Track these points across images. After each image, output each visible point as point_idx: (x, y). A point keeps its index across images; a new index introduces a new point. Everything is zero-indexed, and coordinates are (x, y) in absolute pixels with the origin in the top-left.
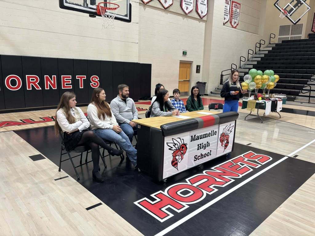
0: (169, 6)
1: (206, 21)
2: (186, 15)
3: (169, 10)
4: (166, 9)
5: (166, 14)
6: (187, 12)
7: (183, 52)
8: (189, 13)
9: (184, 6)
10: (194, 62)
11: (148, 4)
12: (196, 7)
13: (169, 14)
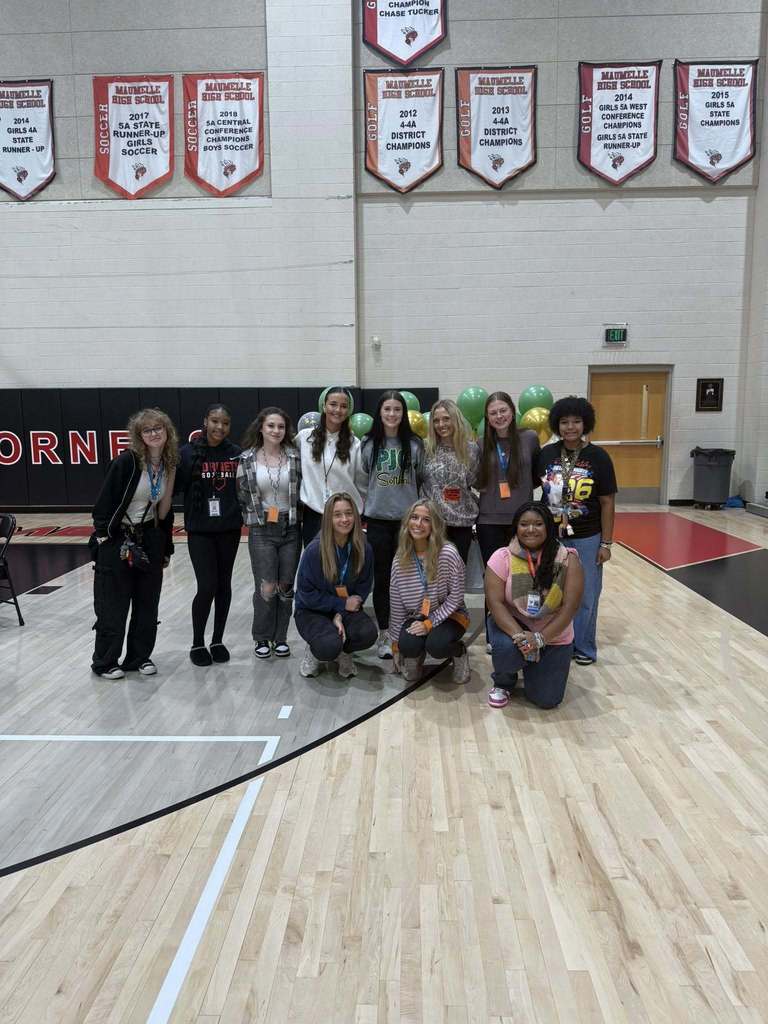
0: (516, 176)
1: (755, 187)
2: (614, 188)
3: (520, 189)
4: (499, 188)
5: (506, 206)
6: (616, 175)
7: (608, 331)
8: (631, 176)
9: (600, 158)
10: (676, 367)
11: (416, 191)
12: (675, 145)
13: (521, 202)
